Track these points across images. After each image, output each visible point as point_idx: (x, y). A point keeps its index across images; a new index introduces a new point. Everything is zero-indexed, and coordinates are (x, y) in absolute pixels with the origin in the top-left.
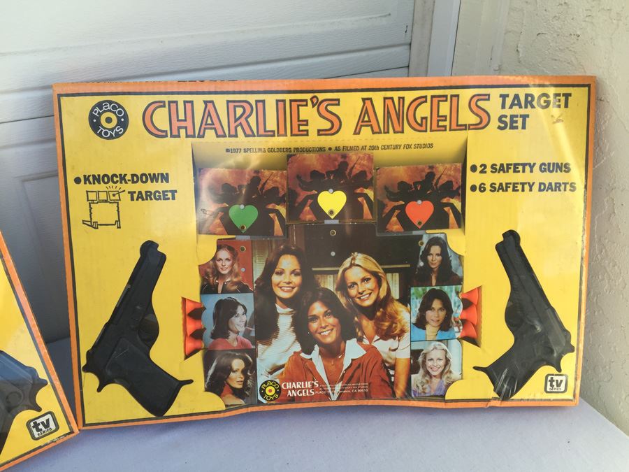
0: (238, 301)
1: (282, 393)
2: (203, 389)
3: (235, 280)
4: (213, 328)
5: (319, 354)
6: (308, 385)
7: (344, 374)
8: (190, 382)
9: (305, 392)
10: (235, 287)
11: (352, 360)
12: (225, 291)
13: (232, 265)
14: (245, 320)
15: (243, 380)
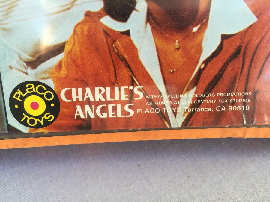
1: (63, 110)
5: (148, 20)
6: (121, 93)
7: (200, 71)
9: (115, 109)
11: (224, 37)
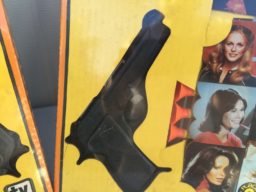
0: (240, 94)
2: (180, 179)
3: (243, 70)
4: (204, 120)
8: (168, 170)
10: (240, 79)
12: (228, 81)
13: (244, 52)
14: (241, 117)
15: (223, 178)
